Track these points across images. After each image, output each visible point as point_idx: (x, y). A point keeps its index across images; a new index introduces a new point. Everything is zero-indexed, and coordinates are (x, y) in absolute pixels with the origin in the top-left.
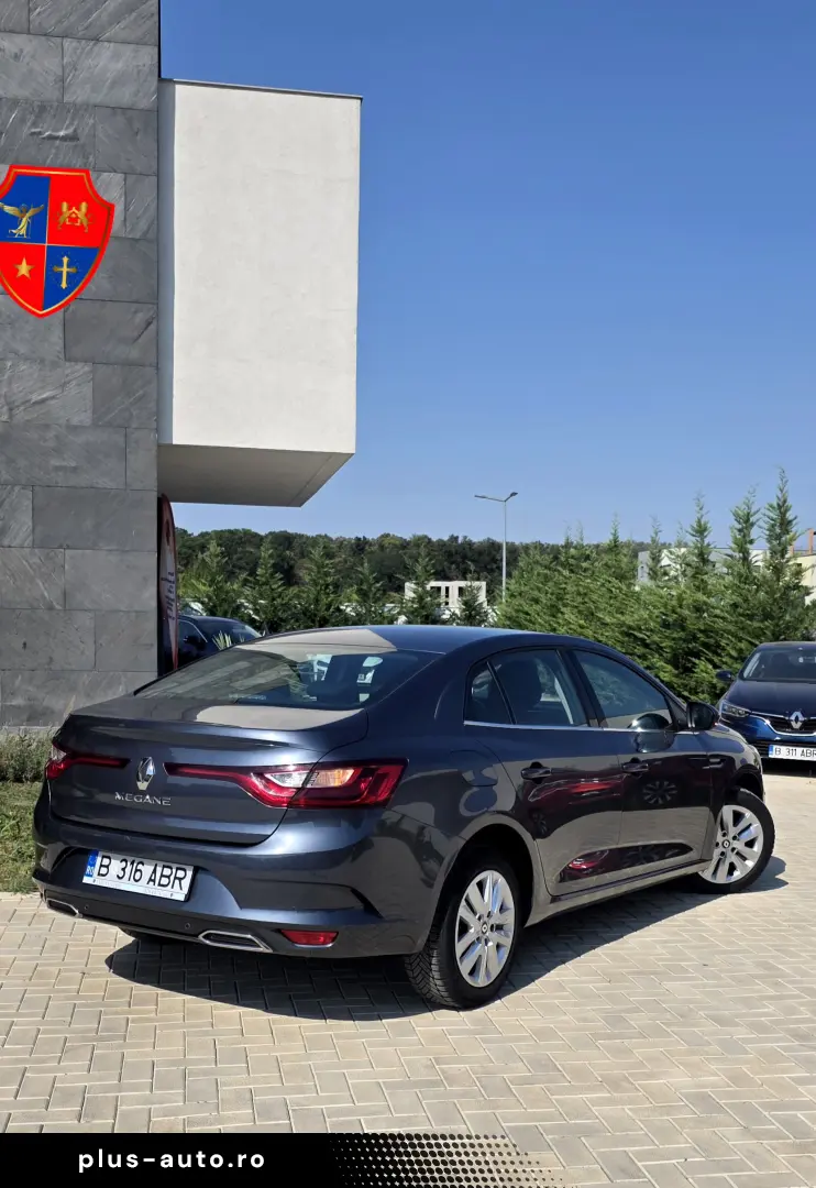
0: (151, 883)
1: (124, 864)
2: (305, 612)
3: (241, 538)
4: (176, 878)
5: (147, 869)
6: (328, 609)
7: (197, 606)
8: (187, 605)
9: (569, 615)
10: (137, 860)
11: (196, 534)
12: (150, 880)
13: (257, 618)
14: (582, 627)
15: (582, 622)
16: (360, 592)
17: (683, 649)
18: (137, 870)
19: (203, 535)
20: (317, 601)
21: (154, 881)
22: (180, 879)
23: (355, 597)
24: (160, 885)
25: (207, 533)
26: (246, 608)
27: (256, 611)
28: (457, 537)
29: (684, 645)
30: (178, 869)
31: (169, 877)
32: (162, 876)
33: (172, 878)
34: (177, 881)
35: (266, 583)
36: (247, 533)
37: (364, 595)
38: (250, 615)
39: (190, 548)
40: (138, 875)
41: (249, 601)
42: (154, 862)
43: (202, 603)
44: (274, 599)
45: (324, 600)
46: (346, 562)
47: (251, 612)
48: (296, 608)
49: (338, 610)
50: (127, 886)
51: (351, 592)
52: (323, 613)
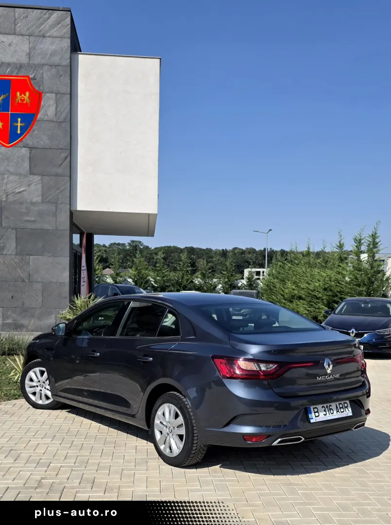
2: (177, 282)
3: (172, 250)
6: (187, 281)
7: (130, 280)
8: (126, 280)
9: (289, 284)
11: (153, 248)
13: (156, 285)
14: (294, 290)
15: (294, 287)
16: (202, 274)
17: (331, 300)
19: (155, 249)
20: (183, 277)
23: (200, 276)
25: (158, 248)
27: (156, 282)
29: (332, 298)
35: (160, 270)
36: (174, 247)
37: (204, 276)
38: (152, 284)
39: (151, 254)
41: (152, 278)
43: (132, 279)
44: (164, 277)
45: (186, 278)
46: (219, 260)
47: (153, 283)
48: (173, 281)
49: (192, 282)
51: (198, 274)
52: (185, 283)
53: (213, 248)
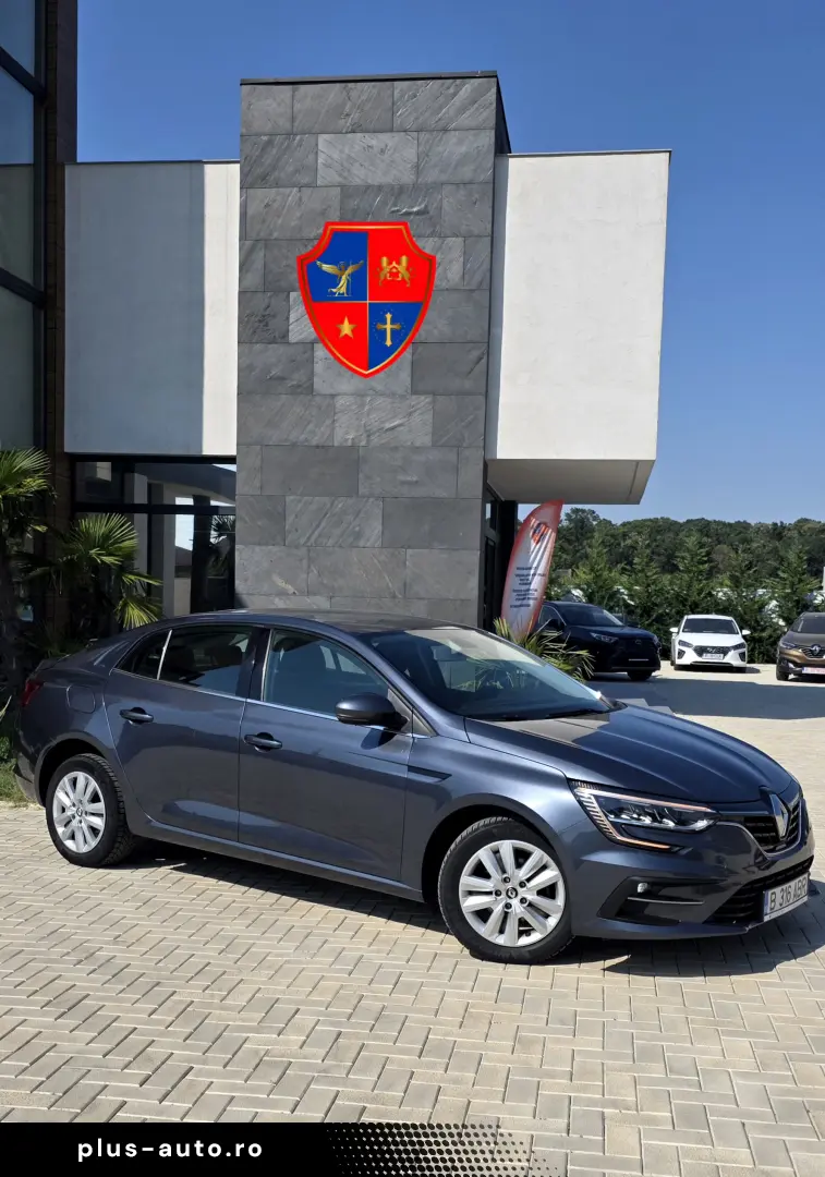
2: (677, 595)
3: (660, 526)
6: (699, 594)
7: (577, 593)
8: (569, 592)
11: (619, 523)
13: (632, 603)
16: (732, 577)
19: (624, 525)
20: (689, 586)
23: (728, 582)
25: (629, 523)
26: (623, 593)
27: (631, 597)
35: (642, 571)
36: (666, 520)
37: (736, 583)
38: (624, 600)
39: (613, 536)
41: (625, 588)
43: (582, 589)
44: (649, 585)
45: (696, 586)
47: (626, 597)
48: (670, 593)
49: (710, 594)
51: (725, 578)
52: (694, 597)
53: (753, 522)
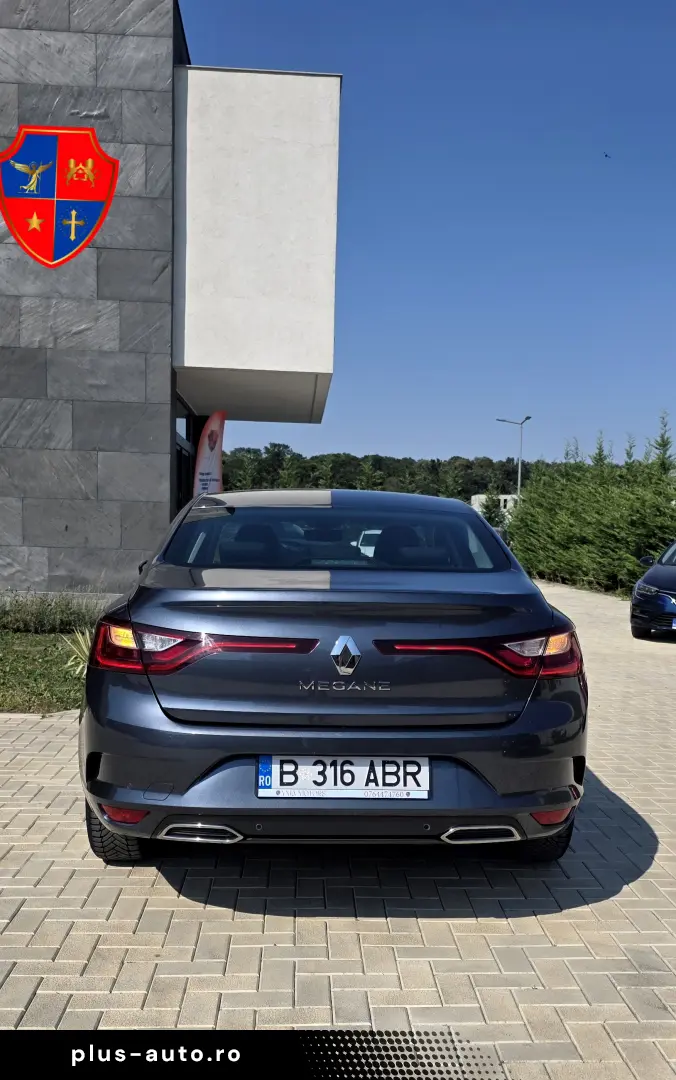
0: (372, 785)
1: (320, 768)
4: (406, 774)
5: (361, 771)
9: (563, 516)
10: (340, 761)
12: (369, 781)
14: (571, 526)
15: (572, 521)
18: (343, 773)
21: (375, 781)
22: (414, 775)
24: (385, 784)
25: (317, 457)
28: (513, 459)
30: (406, 764)
31: (396, 774)
32: (385, 774)
33: (401, 774)
34: (409, 778)
40: (347, 778)
42: (368, 760)
50: (331, 791)
